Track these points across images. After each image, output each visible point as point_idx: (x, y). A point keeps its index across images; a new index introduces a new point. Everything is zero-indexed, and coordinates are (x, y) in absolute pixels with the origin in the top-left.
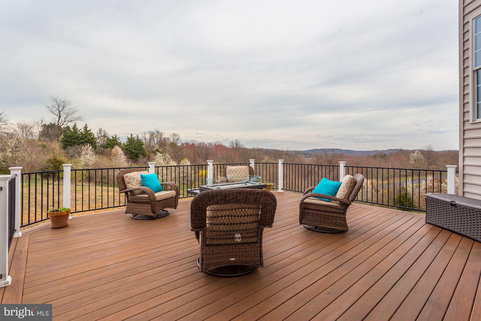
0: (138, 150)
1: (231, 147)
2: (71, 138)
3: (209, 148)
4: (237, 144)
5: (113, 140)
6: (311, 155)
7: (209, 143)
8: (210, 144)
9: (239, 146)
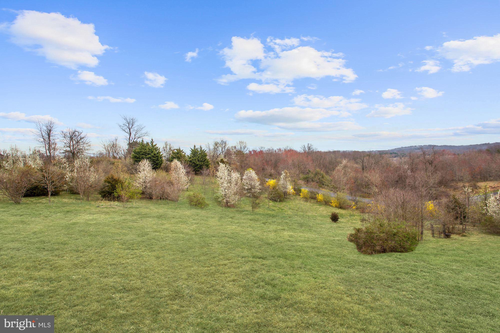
0: (202, 161)
1: (302, 151)
2: (139, 153)
3: (279, 154)
4: (309, 148)
5: (178, 153)
6: (398, 154)
7: (278, 148)
8: (280, 150)
9: (311, 150)
